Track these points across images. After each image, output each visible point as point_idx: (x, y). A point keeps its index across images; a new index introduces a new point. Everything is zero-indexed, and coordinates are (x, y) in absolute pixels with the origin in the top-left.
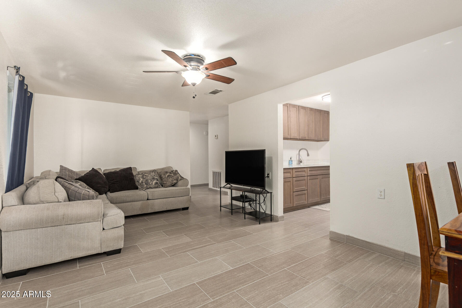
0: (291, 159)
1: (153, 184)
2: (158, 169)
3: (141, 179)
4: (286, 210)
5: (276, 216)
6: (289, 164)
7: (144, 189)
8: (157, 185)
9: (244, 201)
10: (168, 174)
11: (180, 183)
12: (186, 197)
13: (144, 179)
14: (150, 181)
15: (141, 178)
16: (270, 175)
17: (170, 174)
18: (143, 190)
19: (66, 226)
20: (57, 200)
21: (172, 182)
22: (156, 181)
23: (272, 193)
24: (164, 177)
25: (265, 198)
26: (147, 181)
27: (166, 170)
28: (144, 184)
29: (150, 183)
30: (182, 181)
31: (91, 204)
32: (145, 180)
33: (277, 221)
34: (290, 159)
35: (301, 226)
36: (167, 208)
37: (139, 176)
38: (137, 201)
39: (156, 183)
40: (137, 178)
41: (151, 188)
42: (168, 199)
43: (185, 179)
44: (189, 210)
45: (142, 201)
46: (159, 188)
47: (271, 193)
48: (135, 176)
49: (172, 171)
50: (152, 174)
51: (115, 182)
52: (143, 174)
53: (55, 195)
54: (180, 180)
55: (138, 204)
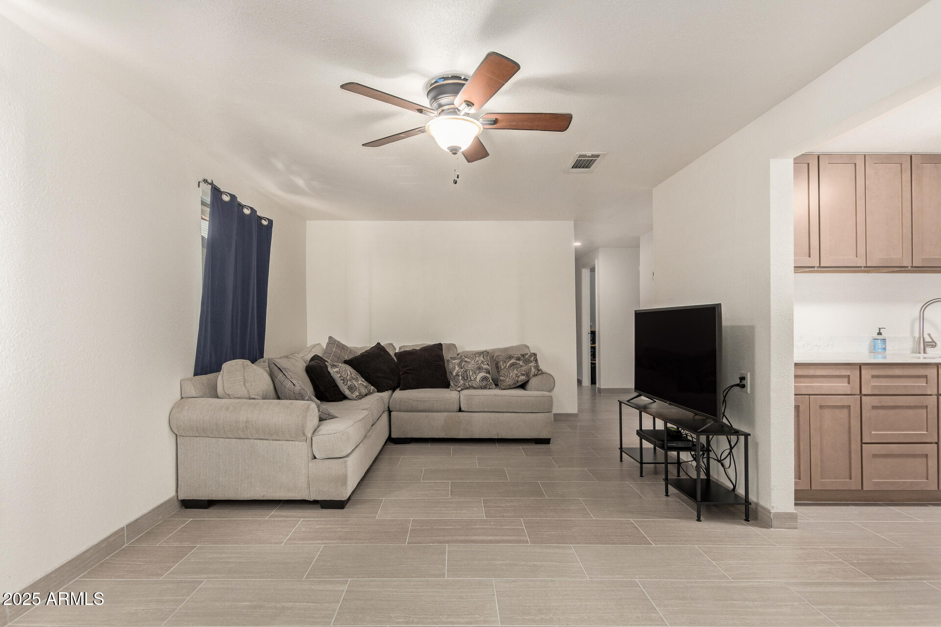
0: (880, 334)
1: (478, 380)
2: (494, 350)
3: (457, 368)
4: (803, 497)
5: (764, 508)
6: (873, 350)
7: (459, 389)
8: (484, 383)
9: (663, 445)
10: (513, 361)
11: (533, 382)
12: (543, 414)
13: (462, 368)
14: (471, 373)
15: (456, 366)
16: (748, 382)
17: (518, 362)
18: (456, 390)
19: (255, 440)
20: (247, 396)
21: (517, 378)
22: (485, 374)
23: (750, 435)
24: (502, 368)
25: (731, 448)
26: (465, 373)
27: (511, 353)
28: (461, 378)
29: (472, 378)
30: (539, 377)
31: (288, 408)
32: (462, 370)
33: (767, 525)
34: (875, 335)
35: (852, 564)
36: (497, 434)
37: (454, 362)
38: (438, 412)
39: (484, 379)
40: (451, 366)
41: (474, 388)
42: (501, 414)
43: (544, 375)
44: (552, 446)
45: (447, 413)
46: (489, 389)
47: (747, 436)
48: (448, 361)
49: (523, 355)
50: (477, 359)
51: (410, 370)
52: (463, 358)
53: (245, 386)
54: (535, 375)
55: (440, 418)
